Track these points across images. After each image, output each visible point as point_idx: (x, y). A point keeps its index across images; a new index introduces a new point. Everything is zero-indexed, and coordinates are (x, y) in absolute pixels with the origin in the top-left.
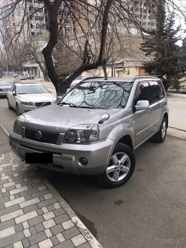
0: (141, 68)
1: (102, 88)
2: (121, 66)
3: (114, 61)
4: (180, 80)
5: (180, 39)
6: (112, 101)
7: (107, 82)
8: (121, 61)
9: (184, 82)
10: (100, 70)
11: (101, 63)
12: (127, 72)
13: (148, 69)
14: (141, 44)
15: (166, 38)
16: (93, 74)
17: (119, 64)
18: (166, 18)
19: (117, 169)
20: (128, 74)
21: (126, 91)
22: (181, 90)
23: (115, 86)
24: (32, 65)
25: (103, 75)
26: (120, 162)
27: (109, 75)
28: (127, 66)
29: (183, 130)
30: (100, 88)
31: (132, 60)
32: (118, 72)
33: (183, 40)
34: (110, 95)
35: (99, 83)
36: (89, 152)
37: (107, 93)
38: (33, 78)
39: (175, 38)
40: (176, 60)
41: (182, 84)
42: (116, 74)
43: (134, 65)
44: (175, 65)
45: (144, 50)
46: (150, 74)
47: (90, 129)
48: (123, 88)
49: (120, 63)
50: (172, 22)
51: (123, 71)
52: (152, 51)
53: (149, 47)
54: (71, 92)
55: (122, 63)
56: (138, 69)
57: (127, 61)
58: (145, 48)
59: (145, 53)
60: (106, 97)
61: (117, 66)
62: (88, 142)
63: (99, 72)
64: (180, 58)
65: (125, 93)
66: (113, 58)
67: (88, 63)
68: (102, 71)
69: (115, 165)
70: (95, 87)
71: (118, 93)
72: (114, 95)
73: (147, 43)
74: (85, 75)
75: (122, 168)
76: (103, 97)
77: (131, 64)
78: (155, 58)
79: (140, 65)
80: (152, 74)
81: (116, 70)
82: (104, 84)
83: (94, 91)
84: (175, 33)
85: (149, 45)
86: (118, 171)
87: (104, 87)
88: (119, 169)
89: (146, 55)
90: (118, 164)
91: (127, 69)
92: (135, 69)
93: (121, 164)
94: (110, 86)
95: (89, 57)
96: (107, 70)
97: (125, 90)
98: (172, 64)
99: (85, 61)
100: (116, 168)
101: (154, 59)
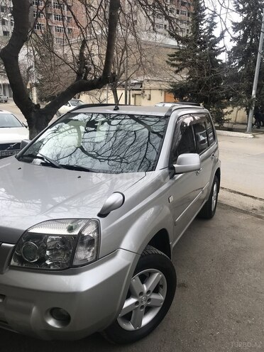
0: (169, 91)
1: (109, 123)
2: (138, 87)
3: (128, 79)
4: (225, 110)
5: (223, 51)
6: (130, 150)
7: (118, 115)
8: (140, 79)
9: (229, 113)
10: (108, 92)
11: (108, 79)
12: (148, 97)
13: (179, 93)
14: (169, 55)
15: (204, 48)
16: (98, 97)
17: (135, 83)
18: (205, 18)
19: (140, 304)
20: (149, 99)
21: (154, 133)
22: (225, 125)
23: (133, 121)
24: (4, 82)
25: (112, 101)
26: (145, 288)
27: (122, 102)
28: (148, 87)
29: (240, 193)
30: (106, 123)
31: (155, 78)
32: (135, 96)
33: (229, 53)
34: (124, 139)
35: (105, 115)
36: (73, 296)
37: (119, 133)
38: (6, 102)
39: (217, 50)
40: (218, 80)
41: (226, 117)
42: (132, 99)
43: (158, 87)
44: (217, 88)
45: (173, 65)
46: (182, 101)
47: (76, 233)
48: (146, 126)
49: (138, 83)
50: (213, 25)
51: (142, 95)
52: (184, 66)
53: (181, 60)
54: (54, 128)
55: (141, 83)
56: (163, 93)
57: (148, 80)
58: (175, 62)
59: (175, 69)
60: (117, 142)
61: (134, 88)
62: (71, 267)
63: (106, 95)
64: (224, 78)
65: (152, 136)
66: (127, 75)
67: (85, 78)
68: (111, 94)
69: (135, 296)
70: (97, 122)
71: (138, 135)
72: (132, 138)
73: (177, 54)
74: (85, 98)
75: (149, 300)
76: (113, 140)
77: (153, 85)
78: (190, 77)
79: (167, 86)
80: (185, 101)
81: (132, 92)
82: (113, 119)
83: (96, 129)
84: (217, 41)
85: (181, 57)
86: (142, 307)
87: (114, 122)
88: (144, 303)
89: (177, 72)
90: (141, 294)
91: (147, 93)
92: (159, 92)
93: (148, 292)
94: (125, 121)
95: (86, 68)
96: (119, 93)
97: (151, 132)
98: (213, 86)
99: (79, 74)
100: (137, 303)
101: (187, 79)
